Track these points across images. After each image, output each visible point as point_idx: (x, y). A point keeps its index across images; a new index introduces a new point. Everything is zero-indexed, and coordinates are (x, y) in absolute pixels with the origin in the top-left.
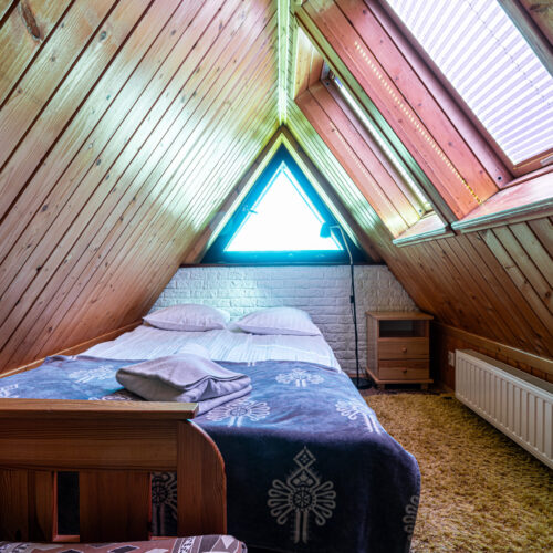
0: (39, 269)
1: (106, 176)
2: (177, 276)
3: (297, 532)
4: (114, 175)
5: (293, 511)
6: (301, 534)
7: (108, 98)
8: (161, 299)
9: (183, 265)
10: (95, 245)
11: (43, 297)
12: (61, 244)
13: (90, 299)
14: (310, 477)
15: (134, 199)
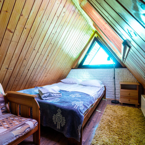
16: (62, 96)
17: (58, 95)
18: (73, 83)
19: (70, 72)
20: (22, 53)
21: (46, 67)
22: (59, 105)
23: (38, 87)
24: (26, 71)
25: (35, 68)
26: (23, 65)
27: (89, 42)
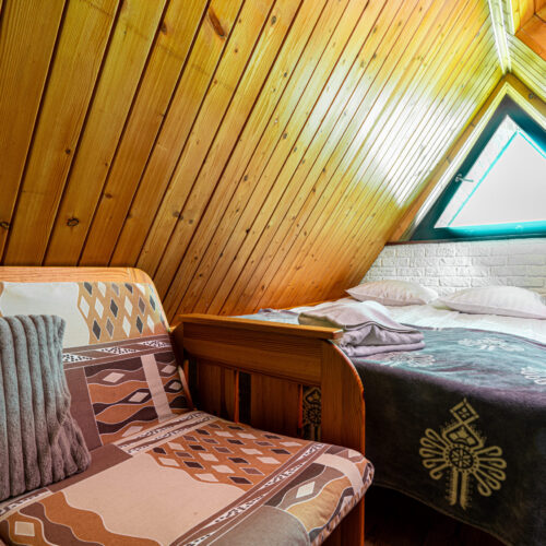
0: (248, 231)
1: (293, 148)
2: (382, 254)
3: (454, 494)
4: (301, 147)
5: (449, 469)
6: (458, 496)
7: (286, 75)
8: (367, 277)
9: (388, 244)
10: (292, 214)
11: (254, 257)
12: (263, 210)
13: (294, 265)
14: (471, 435)
15: (324, 170)
16: (423, 343)
17: (405, 337)
18: (408, 300)
19: (379, 261)
20: (240, 144)
21: (308, 228)
22: (459, 380)
23: (275, 311)
24: (239, 235)
25: (271, 223)
26: (233, 206)
27: (472, 124)
